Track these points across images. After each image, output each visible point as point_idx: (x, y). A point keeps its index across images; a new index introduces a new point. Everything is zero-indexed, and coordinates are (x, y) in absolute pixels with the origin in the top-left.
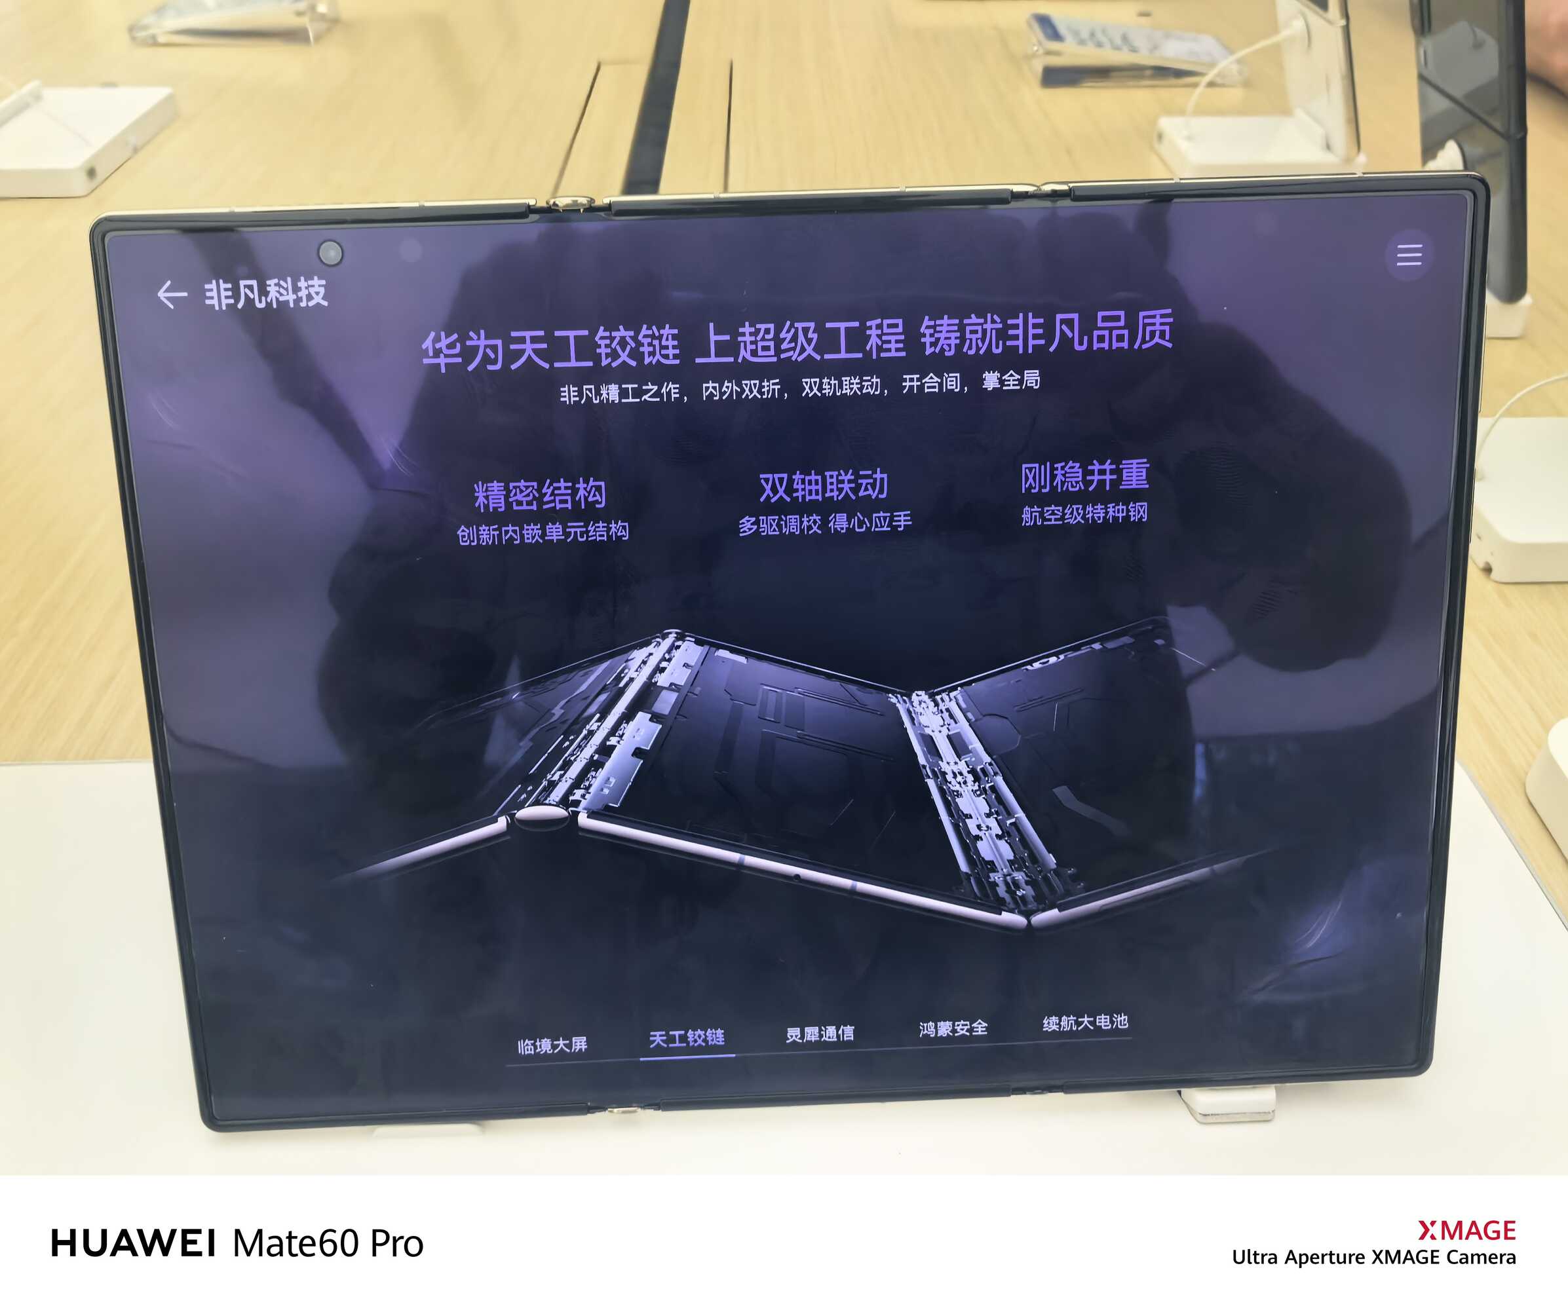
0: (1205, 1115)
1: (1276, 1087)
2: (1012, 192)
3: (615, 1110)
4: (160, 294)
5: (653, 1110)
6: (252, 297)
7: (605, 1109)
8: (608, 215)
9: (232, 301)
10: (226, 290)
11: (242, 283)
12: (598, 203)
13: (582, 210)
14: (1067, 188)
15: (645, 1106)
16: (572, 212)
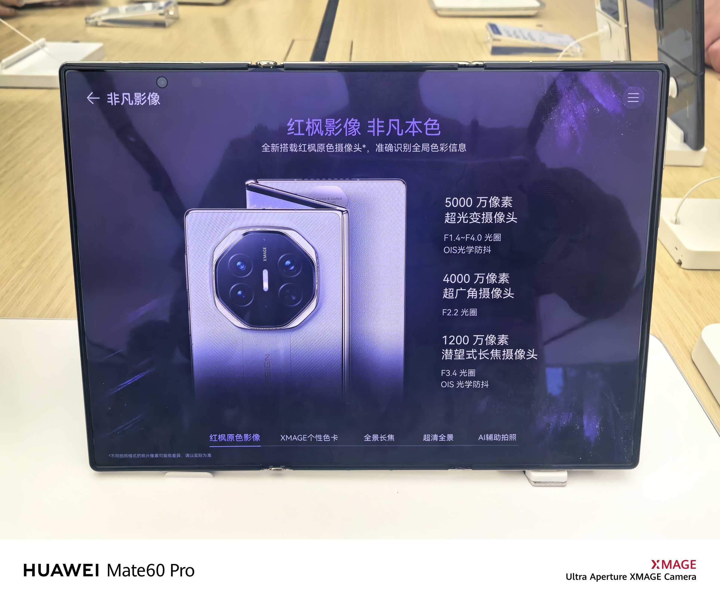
0: (535, 482)
1: (567, 471)
2: (459, 65)
3: (273, 469)
4: (88, 98)
5: (289, 469)
6: (127, 100)
7: (268, 468)
8: (282, 69)
9: (119, 102)
10: (116, 97)
11: (123, 94)
12: (278, 64)
13: (271, 67)
14: (483, 63)
15: (286, 467)
16: (267, 67)
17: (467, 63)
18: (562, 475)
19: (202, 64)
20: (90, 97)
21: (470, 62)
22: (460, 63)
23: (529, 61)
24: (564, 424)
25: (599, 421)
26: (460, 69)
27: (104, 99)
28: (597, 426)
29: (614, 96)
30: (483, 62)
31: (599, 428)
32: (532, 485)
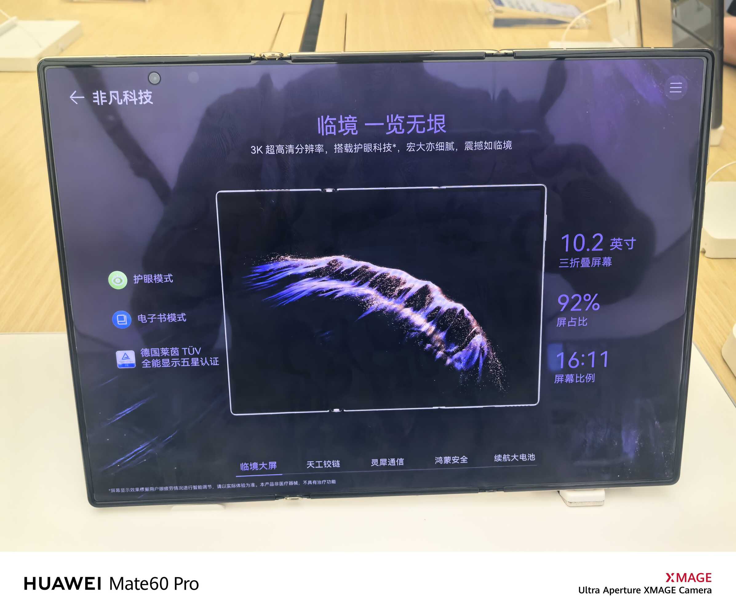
0: (571, 503)
1: (605, 489)
2: (486, 53)
3: (288, 498)
4: (71, 97)
5: (306, 498)
6: (116, 99)
7: (283, 498)
8: (290, 62)
9: (106, 101)
10: (103, 95)
11: (111, 92)
12: (285, 55)
14: (512, 52)
15: (303, 496)
16: (272, 60)
17: (494, 52)
18: (599, 494)
19: (199, 57)
20: (73, 96)
21: (498, 50)
22: (487, 52)
23: (563, 49)
24: (601, 441)
25: (638, 436)
26: (487, 59)
27: (90, 98)
28: (636, 442)
29: (655, 86)
30: (512, 50)
31: (638, 444)
32: (568, 506)
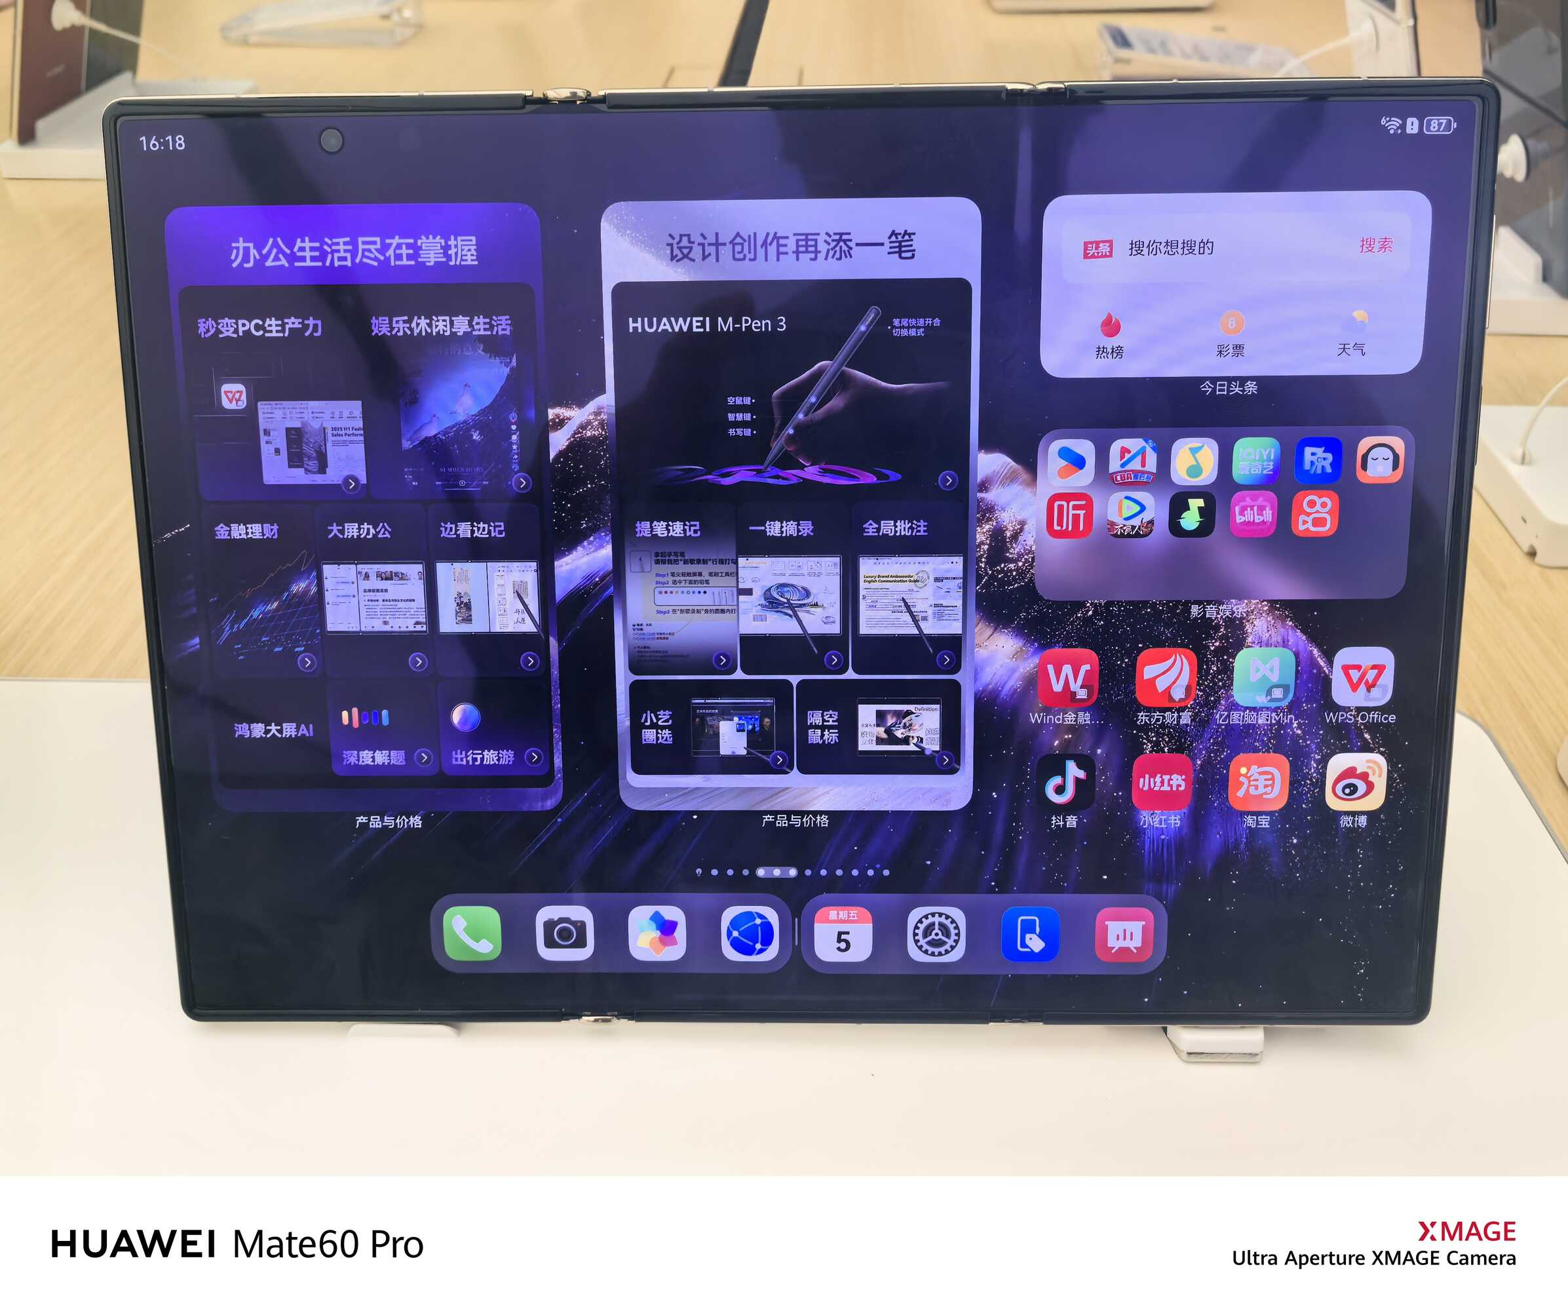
0: (1190, 1054)
1: (1265, 1029)
2: (1007, 90)
3: (589, 1018)
5: (627, 1020)
7: (579, 1017)
8: (603, 107)
12: (594, 94)
13: (578, 102)
14: (1063, 86)
15: (620, 1015)
16: (568, 103)
17: (1026, 88)
18: (1250, 1037)
19: (421, 97)
21: (1035, 84)
22: (1010, 86)
30: (1063, 82)
32: (1182, 1060)
